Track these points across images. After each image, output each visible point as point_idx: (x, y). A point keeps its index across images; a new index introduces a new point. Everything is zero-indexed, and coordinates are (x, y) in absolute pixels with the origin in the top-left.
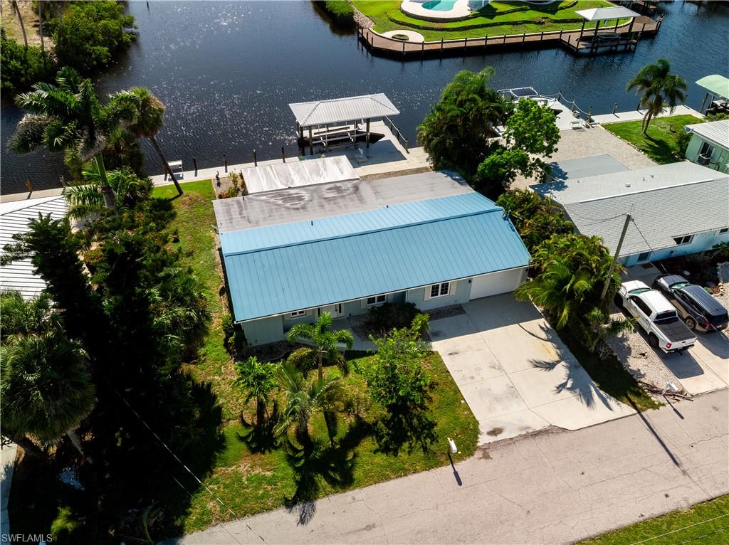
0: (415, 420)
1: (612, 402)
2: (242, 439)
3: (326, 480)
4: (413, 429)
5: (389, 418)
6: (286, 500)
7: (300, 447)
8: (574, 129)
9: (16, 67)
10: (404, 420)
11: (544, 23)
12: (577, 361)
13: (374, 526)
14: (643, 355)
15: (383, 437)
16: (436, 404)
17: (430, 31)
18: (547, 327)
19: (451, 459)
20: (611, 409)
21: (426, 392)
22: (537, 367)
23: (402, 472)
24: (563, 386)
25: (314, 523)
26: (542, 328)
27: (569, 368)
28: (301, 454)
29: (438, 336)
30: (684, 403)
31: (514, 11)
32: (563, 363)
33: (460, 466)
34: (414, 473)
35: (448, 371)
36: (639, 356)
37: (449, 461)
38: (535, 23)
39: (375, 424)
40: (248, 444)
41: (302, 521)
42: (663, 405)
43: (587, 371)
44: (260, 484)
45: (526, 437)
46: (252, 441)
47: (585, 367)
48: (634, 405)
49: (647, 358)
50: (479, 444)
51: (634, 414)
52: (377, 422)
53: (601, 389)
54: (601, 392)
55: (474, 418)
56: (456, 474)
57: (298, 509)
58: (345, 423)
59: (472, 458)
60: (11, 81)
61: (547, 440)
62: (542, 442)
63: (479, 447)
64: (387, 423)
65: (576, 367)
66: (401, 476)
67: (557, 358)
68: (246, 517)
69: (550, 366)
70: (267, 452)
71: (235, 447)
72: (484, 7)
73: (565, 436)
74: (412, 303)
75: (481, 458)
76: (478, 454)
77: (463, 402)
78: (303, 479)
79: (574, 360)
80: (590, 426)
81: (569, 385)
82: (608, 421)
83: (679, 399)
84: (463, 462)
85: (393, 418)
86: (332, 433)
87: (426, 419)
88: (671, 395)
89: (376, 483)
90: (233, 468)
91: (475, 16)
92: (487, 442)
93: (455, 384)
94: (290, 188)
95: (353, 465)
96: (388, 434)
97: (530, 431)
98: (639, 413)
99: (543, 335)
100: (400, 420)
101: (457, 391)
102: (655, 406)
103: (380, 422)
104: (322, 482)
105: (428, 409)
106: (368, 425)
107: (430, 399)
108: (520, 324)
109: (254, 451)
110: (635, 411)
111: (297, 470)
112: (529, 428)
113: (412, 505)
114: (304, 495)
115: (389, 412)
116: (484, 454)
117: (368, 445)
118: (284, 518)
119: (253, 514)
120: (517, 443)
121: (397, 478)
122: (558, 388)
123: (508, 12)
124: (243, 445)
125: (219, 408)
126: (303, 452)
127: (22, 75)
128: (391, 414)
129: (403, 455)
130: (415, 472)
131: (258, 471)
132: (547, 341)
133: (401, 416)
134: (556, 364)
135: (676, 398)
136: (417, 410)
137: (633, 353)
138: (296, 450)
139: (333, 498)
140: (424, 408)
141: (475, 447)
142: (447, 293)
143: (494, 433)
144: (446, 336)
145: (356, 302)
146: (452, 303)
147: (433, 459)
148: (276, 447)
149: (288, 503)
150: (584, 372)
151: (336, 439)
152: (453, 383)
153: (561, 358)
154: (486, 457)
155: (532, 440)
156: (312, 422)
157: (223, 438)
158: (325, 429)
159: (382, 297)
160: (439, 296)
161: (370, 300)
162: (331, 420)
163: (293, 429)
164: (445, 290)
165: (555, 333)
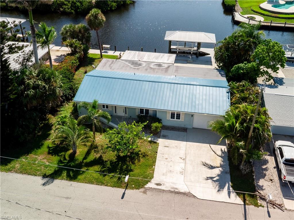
0: (125, 167)
1: (233, 195)
2: (49, 147)
3: (67, 174)
4: (121, 169)
5: (114, 161)
6: (45, 175)
7: (68, 159)
9: (78, 5)
10: (120, 165)
12: (229, 170)
13: (70, 198)
14: (272, 180)
15: (105, 167)
16: (140, 163)
18: (225, 151)
19: (127, 186)
20: (229, 197)
21: (139, 157)
22: (204, 165)
23: (102, 183)
24: (211, 178)
25: (47, 187)
26: (221, 150)
27: (222, 172)
28: (66, 161)
29: (165, 137)
30: (277, 210)
32: (220, 169)
33: (129, 192)
34: (105, 186)
35: (157, 152)
36: (269, 180)
37: (125, 187)
39: (106, 161)
40: (49, 150)
41: (44, 184)
42: (263, 207)
43: (231, 177)
44: (41, 165)
45: (172, 192)
46: (51, 150)
47: (231, 175)
48: (244, 201)
49: (272, 182)
50: (146, 186)
51: (241, 205)
52: (107, 161)
53: (232, 187)
54: (231, 188)
55: (153, 175)
56: (124, 194)
57: (45, 180)
58: (93, 156)
59: (137, 190)
60: (74, 10)
61: (181, 197)
62: (177, 197)
63: (145, 187)
64: (112, 162)
65: (226, 173)
66: (99, 185)
67: (219, 165)
68: (25, 174)
69: (212, 167)
70: (54, 156)
71: (44, 149)
73: (192, 199)
74: (160, 119)
75: (141, 192)
76: (142, 190)
77: (154, 167)
78: (58, 170)
79: (228, 169)
80: (210, 200)
81: (215, 179)
82: (223, 202)
83: (276, 207)
84: (132, 190)
85: (116, 162)
86: (85, 158)
87: (131, 168)
88: (271, 204)
89: (86, 183)
90: (37, 156)
92: (150, 187)
93: (156, 159)
94: (139, 61)
95: (82, 173)
96: (108, 167)
97: (176, 190)
98: (245, 205)
99: (220, 153)
100: (118, 164)
101: (154, 162)
102: (257, 205)
103: (109, 162)
104: (65, 174)
105: (135, 164)
106: (103, 161)
107: (139, 161)
108: (211, 145)
109: (49, 153)
110: (243, 203)
111: (59, 166)
112: (177, 189)
113: (93, 197)
114: (55, 175)
115: (116, 159)
116: (144, 191)
117: (97, 168)
118: (39, 180)
119: (28, 174)
120: (164, 193)
121: (96, 184)
122: (207, 178)
124: (47, 150)
125: (50, 134)
126: (67, 161)
127: (79, 9)
128: (117, 160)
129: (107, 178)
130: (107, 185)
131: (45, 161)
132: (220, 156)
133: (120, 163)
134: (216, 168)
135: (274, 206)
136: (129, 163)
137: (266, 177)
138: (65, 159)
139: (63, 181)
140: (133, 163)
141: (143, 187)
142: (179, 119)
143: (157, 184)
144: (169, 139)
145: (133, 109)
146: (183, 126)
147: (119, 183)
148: (58, 156)
149: (45, 176)
150: (228, 176)
151: (85, 161)
152: (155, 158)
153: (221, 166)
154: (145, 192)
155: (173, 194)
156: (80, 151)
157: (42, 144)
158: (84, 156)
159: (147, 111)
160: (175, 119)
161: (142, 110)
162: (88, 153)
163: (71, 151)
164: (178, 116)
165: (227, 155)
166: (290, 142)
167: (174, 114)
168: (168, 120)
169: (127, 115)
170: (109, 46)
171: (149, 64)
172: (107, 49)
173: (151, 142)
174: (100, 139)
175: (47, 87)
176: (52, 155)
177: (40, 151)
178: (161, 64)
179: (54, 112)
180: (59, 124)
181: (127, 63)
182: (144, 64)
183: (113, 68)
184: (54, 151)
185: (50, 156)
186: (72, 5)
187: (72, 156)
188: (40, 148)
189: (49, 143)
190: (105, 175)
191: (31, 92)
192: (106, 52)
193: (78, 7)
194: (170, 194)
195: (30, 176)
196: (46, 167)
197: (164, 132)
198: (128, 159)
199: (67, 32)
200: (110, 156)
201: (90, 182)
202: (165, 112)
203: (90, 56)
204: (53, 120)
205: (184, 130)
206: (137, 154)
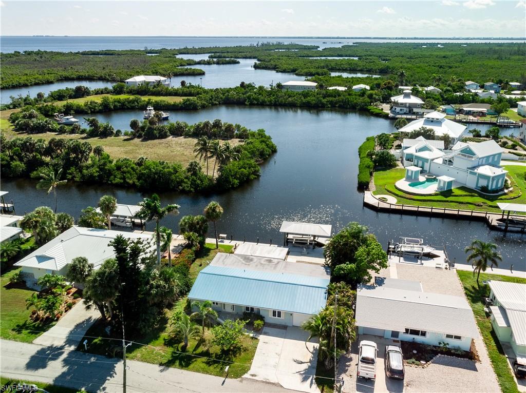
0: (227, 359)
1: (314, 386)
2: (165, 339)
3: (179, 363)
4: (224, 361)
7: (180, 350)
8: (436, 267)
9: (198, 183)
11: (482, 206)
13: (181, 383)
14: (351, 375)
15: (211, 359)
16: (241, 357)
17: (403, 199)
18: (317, 348)
20: (310, 387)
21: (241, 351)
22: (295, 361)
23: (207, 373)
24: (299, 372)
25: (164, 373)
26: (314, 347)
27: (309, 367)
29: (266, 334)
31: (466, 196)
32: (309, 364)
33: (228, 380)
35: (256, 348)
36: (348, 375)
37: (226, 377)
38: (475, 205)
39: (212, 354)
40: (165, 342)
41: (161, 371)
43: (316, 372)
44: (158, 355)
45: (263, 382)
46: (167, 342)
47: (317, 370)
48: (322, 391)
49: (351, 378)
53: (315, 379)
54: (314, 381)
55: (250, 367)
56: (224, 381)
57: (162, 368)
58: (202, 349)
59: (235, 379)
60: (194, 188)
61: (271, 387)
62: (268, 386)
63: (242, 377)
64: (216, 355)
65: (313, 368)
66: (204, 373)
67: (308, 361)
68: (145, 362)
69: (301, 363)
71: (161, 341)
72: (446, 191)
73: (280, 389)
74: (263, 316)
75: (238, 381)
76: (239, 379)
77: (252, 361)
78: (172, 360)
79: (315, 365)
80: (294, 390)
81: (302, 373)
82: (304, 392)
84: (231, 379)
85: (220, 355)
87: (232, 360)
89: (194, 371)
90: (154, 347)
91: (436, 195)
92: (247, 377)
94: (252, 255)
95: (192, 363)
96: (213, 359)
97: (267, 381)
99: (311, 350)
100: (222, 357)
101: (253, 356)
103: (214, 354)
104: (177, 363)
106: (209, 354)
107: (240, 354)
108: (306, 342)
109: (165, 344)
111: (172, 356)
113: (199, 383)
114: (169, 364)
115: (220, 352)
117: (205, 359)
118: (157, 368)
121: (202, 373)
123: (461, 196)
124: (163, 342)
125: (166, 327)
126: (179, 352)
127: (199, 187)
129: (212, 368)
130: (211, 374)
131: (161, 351)
132: (311, 352)
133: (224, 355)
134: (305, 363)
136: (232, 356)
137: (347, 373)
138: (178, 350)
139: (176, 369)
140: (235, 356)
141: (240, 377)
142: (280, 317)
143: (252, 375)
144: (269, 335)
145: (239, 307)
146: (284, 324)
147: (220, 373)
148: (172, 347)
149: (161, 364)
150: (315, 371)
151: (194, 352)
152: (254, 353)
153: (310, 361)
154: (241, 381)
155: (264, 384)
156: (191, 344)
157: (159, 337)
158: (194, 349)
159: (252, 309)
160: (277, 317)
161: (247, 308)
162: (198, 346)
163: (183, 344)
164: (279, 315)
165: (318, 352)
166: (373, 342)
167: (276, 313)
168: (270, 318)
169: (234, 312)
170: (225, 236)
171: (260, 259)
172: (223, 238)
173: (252, 338)
174: (209, 334)
175: (167, 286)
176: (168, 347)
177: (157, 342)
178: (272, 259)
179: (170, 306)
180: (174, 320)
181: (239, 258)
182: (255, 259)
183: (225, 263)
184: (169, 343)
185: (166, 347)
186: (192, 183)
187: (184, 348)
188: (157, 340)
189: (164, 335)
190: (210, 365)
191: (154, 291)
192: (222, 242)
193: (198, 185)
194: (262, 383)
195: (149, 364)
196: (162, 357)
197: (266, 329)
198: (231, 352)
199: (185, 224)
200: (216, 349)
201: (198, 371)
202: (267, 310)
203: (206, 246)
204: (169, 314)
205: (285, 327)
206: (239, 349)
